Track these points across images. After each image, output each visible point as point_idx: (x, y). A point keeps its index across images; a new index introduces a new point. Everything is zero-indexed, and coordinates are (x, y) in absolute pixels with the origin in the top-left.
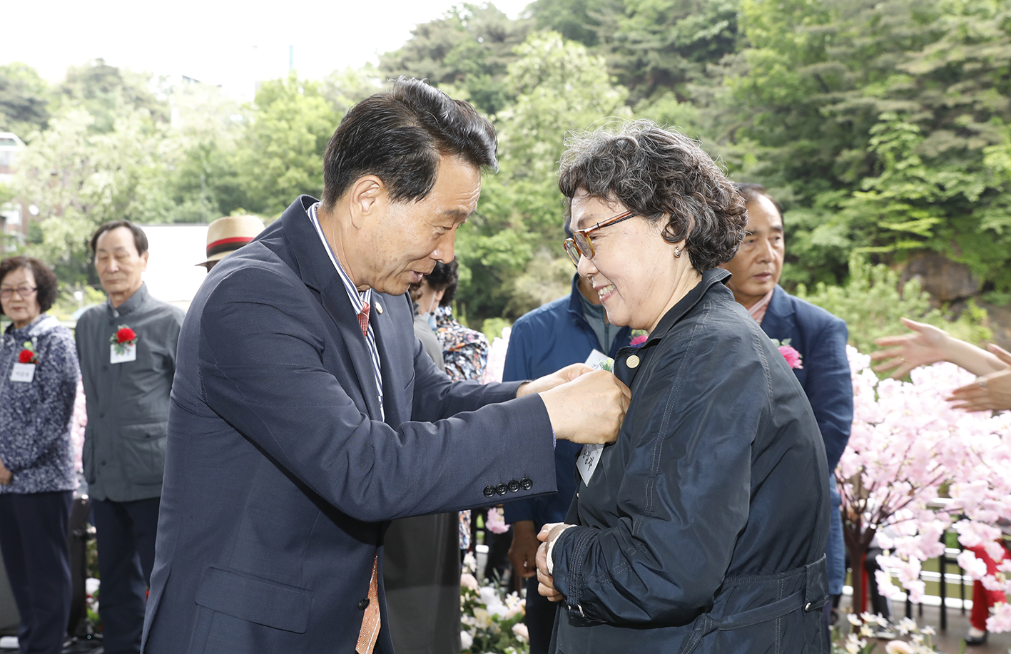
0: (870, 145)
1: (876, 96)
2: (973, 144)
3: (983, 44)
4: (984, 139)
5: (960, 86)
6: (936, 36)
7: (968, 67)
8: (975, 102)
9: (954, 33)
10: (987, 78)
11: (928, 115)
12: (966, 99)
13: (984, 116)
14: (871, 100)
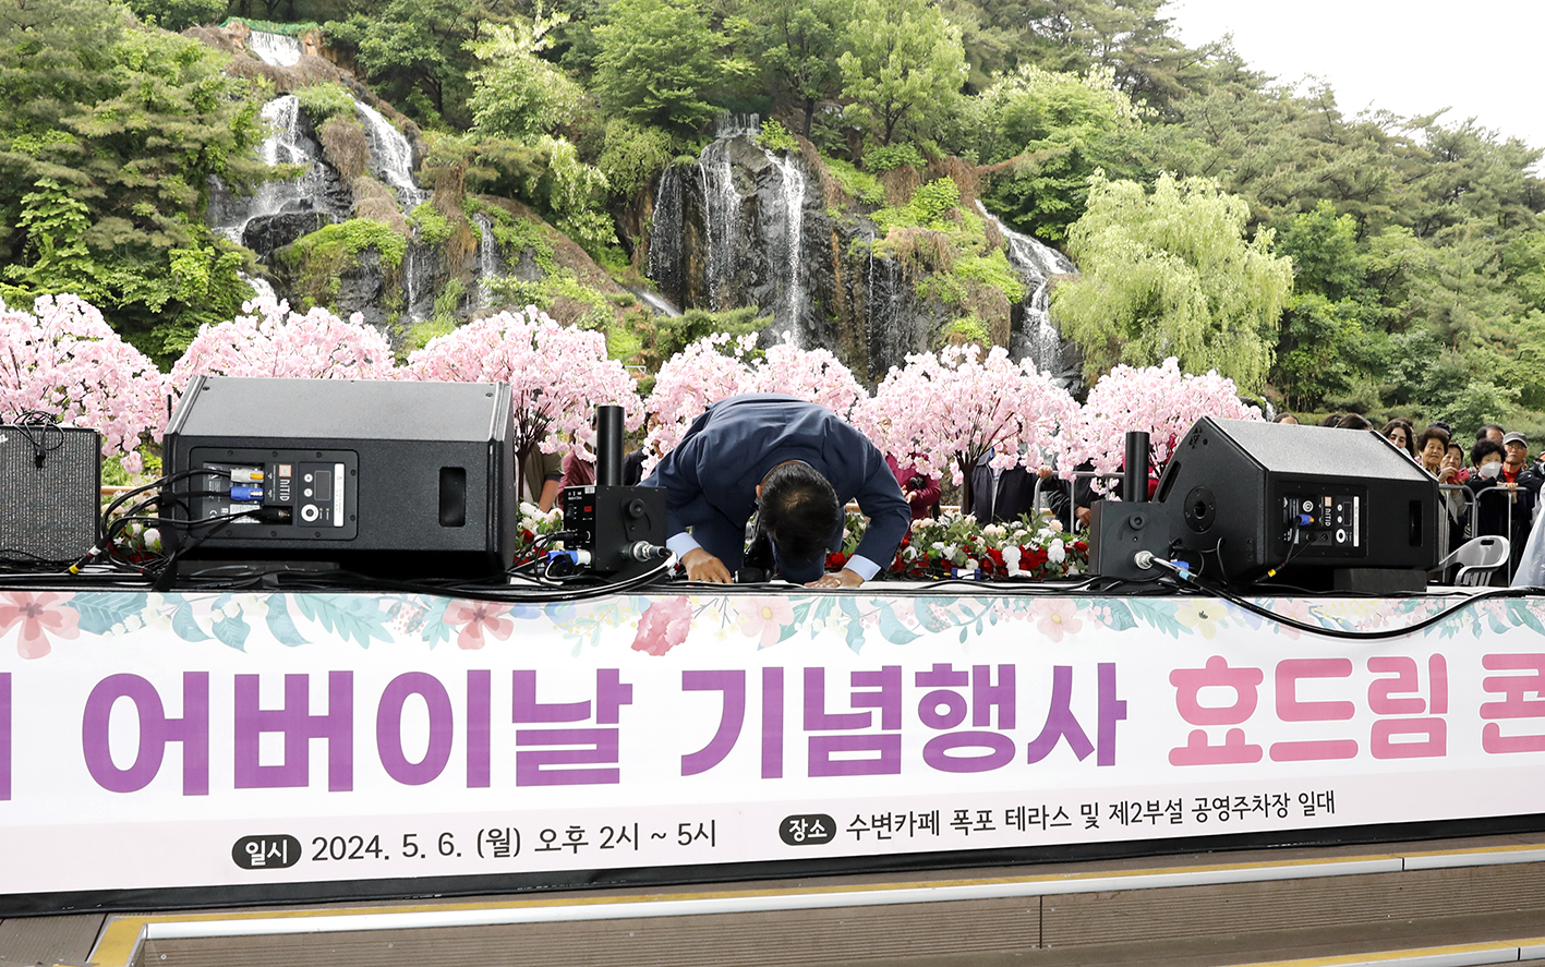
0: (21, 220)
1: (30, 152)
2: (158, 240)
3: (171, 116)
4: (171, 237)
5: (142, 163)
6: (109, 91)
7: (151, 141)
8: (159, 187)
9: (133, 92)
10: (176, 160)
11: (99, 192)
12: (149, 182)
13: (170, 206)
14: (24, 157)
